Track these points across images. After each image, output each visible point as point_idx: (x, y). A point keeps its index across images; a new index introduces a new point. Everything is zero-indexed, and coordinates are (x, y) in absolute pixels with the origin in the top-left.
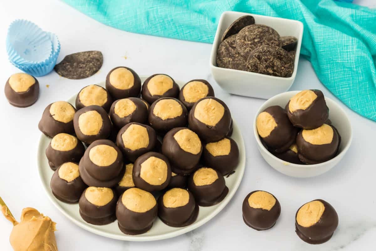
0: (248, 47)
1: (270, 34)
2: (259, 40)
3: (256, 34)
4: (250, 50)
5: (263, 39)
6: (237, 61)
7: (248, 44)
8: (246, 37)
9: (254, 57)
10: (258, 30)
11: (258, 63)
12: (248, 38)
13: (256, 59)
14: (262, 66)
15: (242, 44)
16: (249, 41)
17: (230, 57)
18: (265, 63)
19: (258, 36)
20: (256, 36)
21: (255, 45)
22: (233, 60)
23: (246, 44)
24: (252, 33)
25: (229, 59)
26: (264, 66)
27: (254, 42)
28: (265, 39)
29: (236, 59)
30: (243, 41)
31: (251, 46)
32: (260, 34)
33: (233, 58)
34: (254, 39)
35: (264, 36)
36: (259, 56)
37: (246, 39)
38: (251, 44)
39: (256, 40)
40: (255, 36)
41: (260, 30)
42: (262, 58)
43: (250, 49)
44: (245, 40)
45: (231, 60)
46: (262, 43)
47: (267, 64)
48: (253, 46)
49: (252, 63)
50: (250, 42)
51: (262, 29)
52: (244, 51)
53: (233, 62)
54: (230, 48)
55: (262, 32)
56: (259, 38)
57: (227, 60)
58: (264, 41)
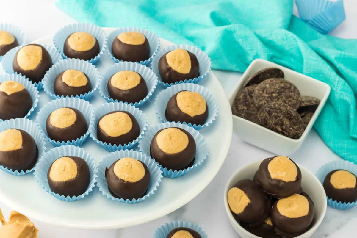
0: (263, 100)
1: (290, 92)
2: (277, 95)
3: (276, 88)
4: (265, 104)
5: (281, 95)
6: (251, 110)
7: (265, 97)
8: (265, 90)
9: (265, 111)
10: (280, 85)
11: (268, 118)
12: (266, 91)
13: (267, 113)
14: (272, 122)
15: (259, 96)
16: (267, 93)
17: (246, 105)
18: (275, 120)
19: (278, 91)
20: (276, 90)
21: (271, 100)
22: (248, 109)
23: (262, 96)
24: (273, 87)
25: (244, 107)
26: (274, 122)
27: (272, 95)
28: (284, 95)
29: (251, 109)
30: (261, 92)
31: (267, 99)
32: (280, 89)
33: (248, 107)
34: (273, 93)
35: (283, 92)
36: (269, 111)
37: (265, 92)
38: (268, 98)
39: (274, 95)
40: (274, 90)
41: (282, 85)
42: (272, 114)
43: (266, 102)
44: (263, 92)
45: (246, 108)
46: (279, 98)
47: (276, 121)
48: (269, 99)
49: (262, 116)
50: (267, 95)
51: (284, 85)
52: (258, 102)
53: (247, 111)
54: (248, 97)
55: (283, 88)
56: (278, 93)
57: (241, 107)
58: (282, 97)
